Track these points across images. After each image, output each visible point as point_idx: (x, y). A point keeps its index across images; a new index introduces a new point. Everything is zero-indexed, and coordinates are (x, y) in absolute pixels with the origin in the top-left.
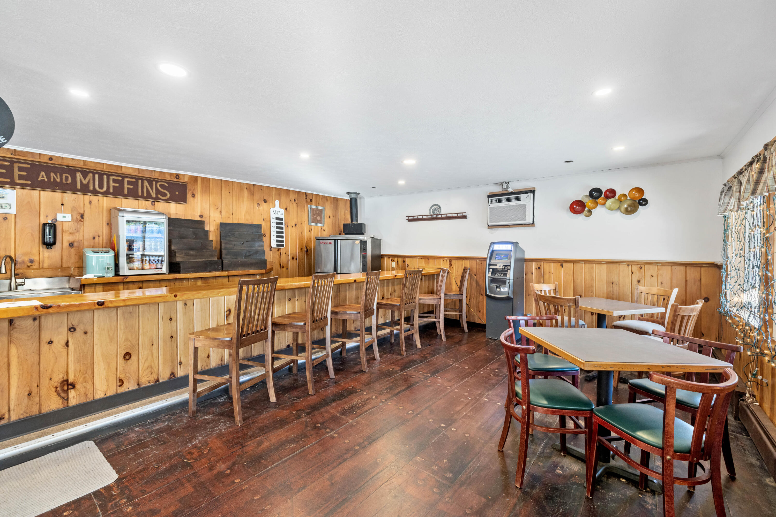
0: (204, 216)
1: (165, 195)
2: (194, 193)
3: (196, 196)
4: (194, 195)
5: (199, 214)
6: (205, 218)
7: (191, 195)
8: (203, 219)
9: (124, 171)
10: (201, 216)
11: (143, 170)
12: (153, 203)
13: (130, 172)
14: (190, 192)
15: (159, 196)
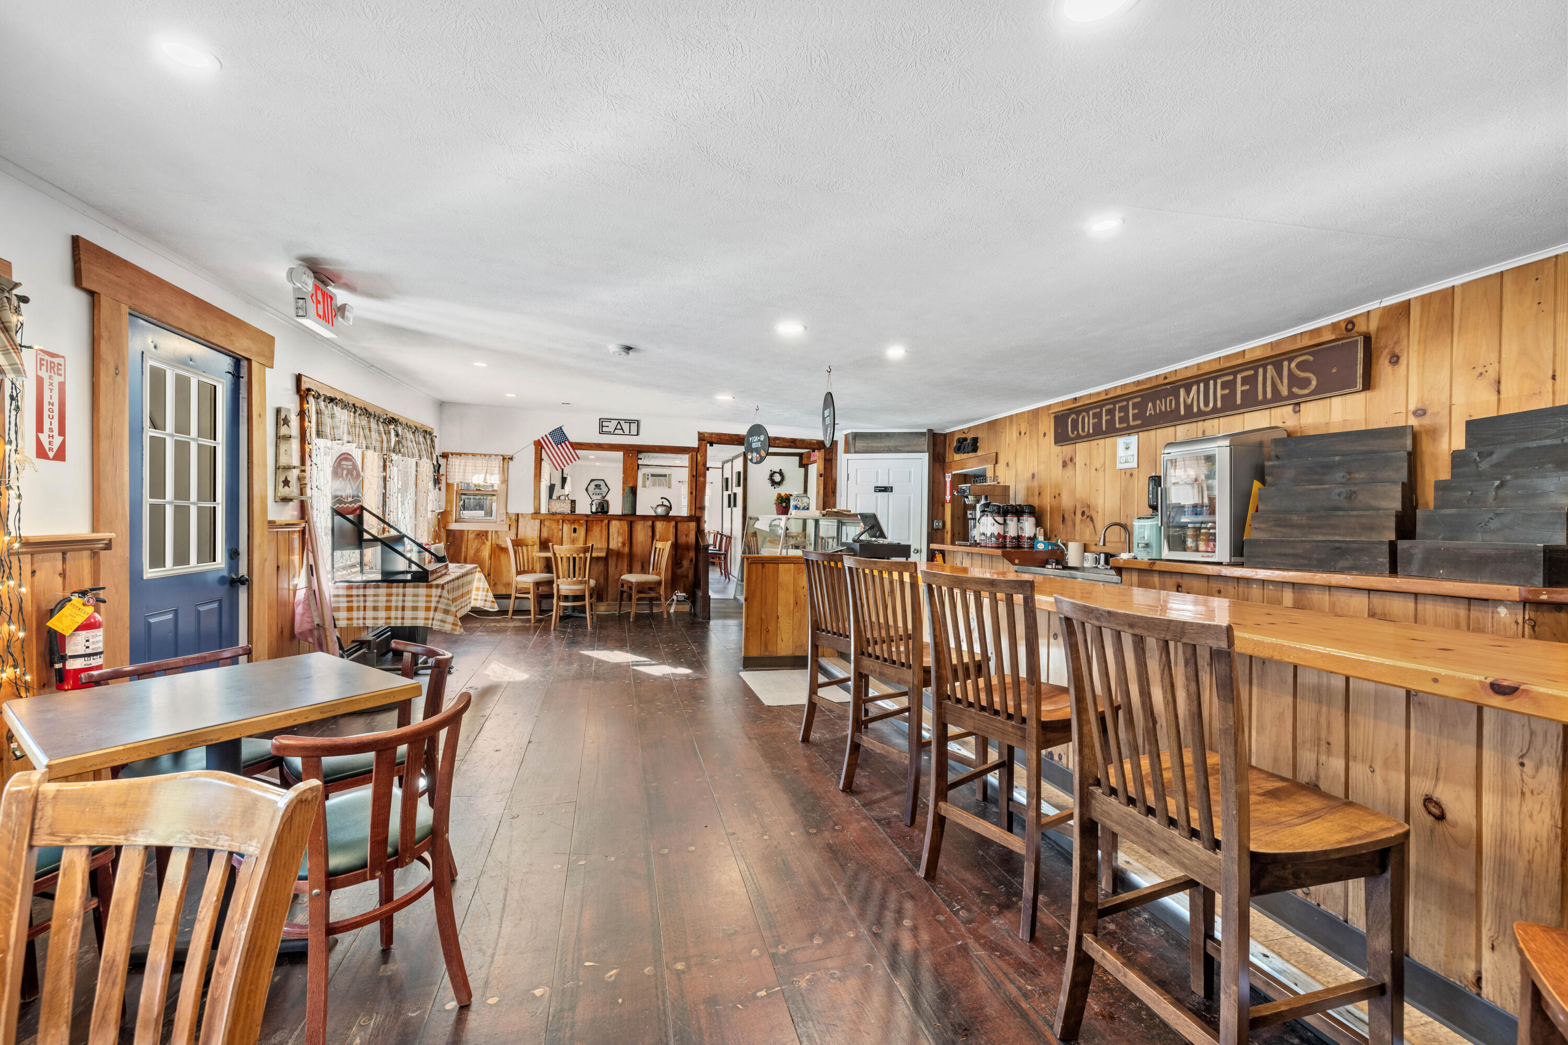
0: (1429, 412)
1: (1305, 383)
2: (1397, 351)
3: (1403, 360)
4: (1398, 357)
5: (1412, 407)
6: (1436, 414)
7: (1387, 363)
8: (1426, 421)
9: (1248, 357)
10: (1420, 412)
11: (1279, 342)
12: (1297, 409)
13: (1258, 354)
14: (1386, 352)
15: (1295, 390)
